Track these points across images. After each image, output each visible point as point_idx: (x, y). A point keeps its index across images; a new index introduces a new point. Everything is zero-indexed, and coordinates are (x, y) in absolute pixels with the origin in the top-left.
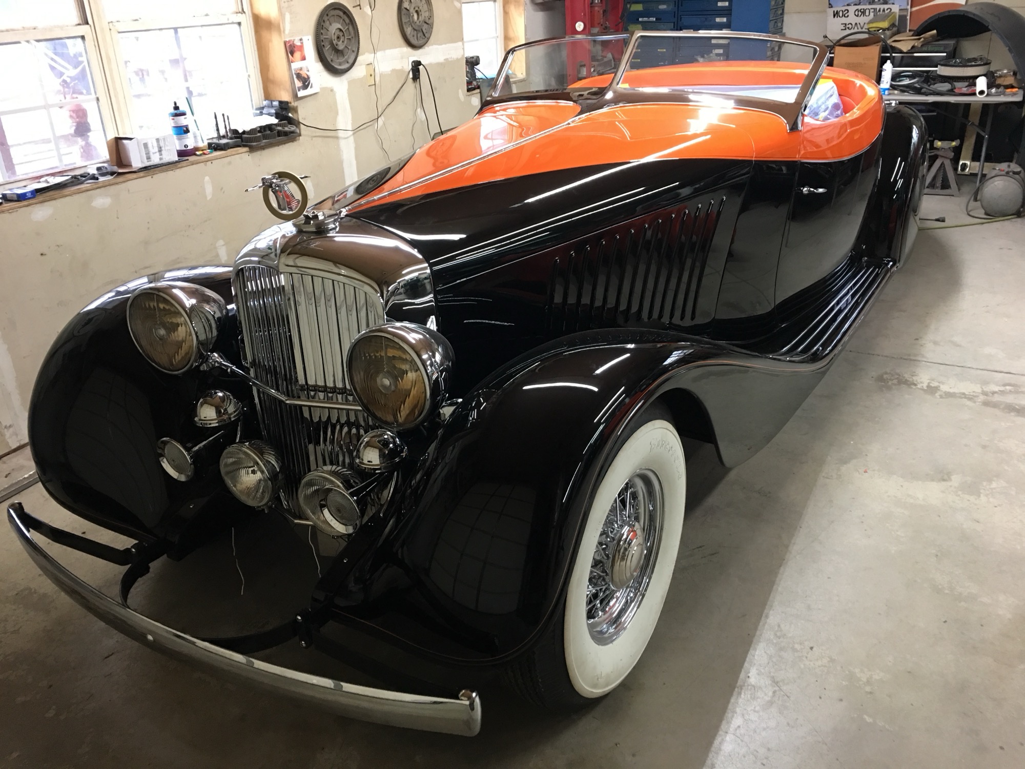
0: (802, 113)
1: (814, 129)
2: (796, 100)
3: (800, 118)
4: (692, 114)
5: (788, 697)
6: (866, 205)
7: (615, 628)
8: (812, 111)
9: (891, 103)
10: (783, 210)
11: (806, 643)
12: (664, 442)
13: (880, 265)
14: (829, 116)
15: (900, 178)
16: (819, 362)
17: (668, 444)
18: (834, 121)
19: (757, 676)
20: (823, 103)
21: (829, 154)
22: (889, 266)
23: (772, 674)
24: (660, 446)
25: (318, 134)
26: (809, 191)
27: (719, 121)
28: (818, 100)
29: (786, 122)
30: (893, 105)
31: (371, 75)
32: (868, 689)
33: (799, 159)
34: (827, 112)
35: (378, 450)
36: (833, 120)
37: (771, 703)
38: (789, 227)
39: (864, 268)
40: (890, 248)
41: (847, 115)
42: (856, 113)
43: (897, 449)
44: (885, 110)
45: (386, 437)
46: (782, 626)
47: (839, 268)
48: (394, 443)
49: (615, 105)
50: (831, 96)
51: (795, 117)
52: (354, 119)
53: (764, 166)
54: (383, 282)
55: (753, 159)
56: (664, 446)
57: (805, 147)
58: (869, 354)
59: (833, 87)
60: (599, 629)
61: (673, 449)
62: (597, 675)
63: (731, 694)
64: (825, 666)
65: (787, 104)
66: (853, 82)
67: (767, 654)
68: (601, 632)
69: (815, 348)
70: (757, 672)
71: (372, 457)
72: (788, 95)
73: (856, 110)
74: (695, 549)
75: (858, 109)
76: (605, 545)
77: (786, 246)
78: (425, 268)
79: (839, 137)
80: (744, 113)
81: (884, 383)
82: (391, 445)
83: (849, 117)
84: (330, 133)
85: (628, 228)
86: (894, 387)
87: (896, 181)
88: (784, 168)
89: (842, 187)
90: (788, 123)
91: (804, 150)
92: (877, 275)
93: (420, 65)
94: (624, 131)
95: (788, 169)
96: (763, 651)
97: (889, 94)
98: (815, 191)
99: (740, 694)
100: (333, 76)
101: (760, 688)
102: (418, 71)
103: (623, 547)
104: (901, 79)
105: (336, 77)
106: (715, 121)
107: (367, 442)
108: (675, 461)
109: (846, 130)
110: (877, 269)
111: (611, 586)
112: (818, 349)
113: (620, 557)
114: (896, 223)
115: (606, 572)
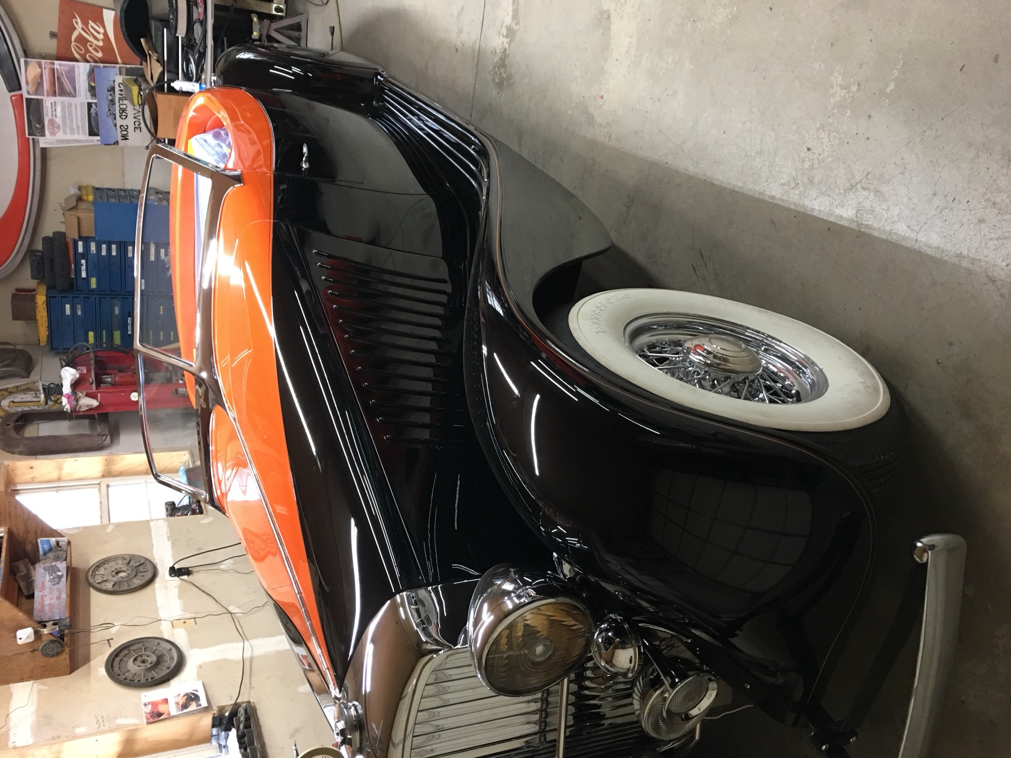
0: (222, 171)
1: (240, 157)
2: (208, 178)
3: (227, 173)
4: (225, 284)
5: (868, 174)
6: (319, 104)
7: (806, 368)
8: (222, 160)
9: (214, 80)
10: (326, 188)
11: (802, 155)
12: (593, 317)
13: (381, 89)
14: (227, 143)
15: (291, 69)
16: (487, 148)
17: (595, 311)
18: (232, 137)
19: (845, 208)
20: (213, 149)
21: (266, 142)
22: (382, 79)
23: (841, 191)
24: (599, 321)
25: (248, 682)
26: (306, 162)
27: (231, 254)
28: (210, 154)
29: (232, 188)
30: (215, 78)
31: (185, 622)
32: (854, 88)
33: (272, 173)
34: (223, 145)
35: (616, 650)
36: (230, 139)
37: (877, 192)
38: (342, 181)
39: (385, 105)
40: (362, 79)
41: (225, 124)
42: (222, 115)
43: (576, 66)
44: (220, 86)
45: (600, 640)
46: (783, 181)
47: (384, 129)
48: (607, 630)
49: (214, 367)
50: (205, 141)
51: (226, 177)
52: (232, 641)
53: (280, 207)
54: (418, 649)
55: (272, 221)
56: (598, 317)
57: (260, 167)
58: (473, 98)
59: (196, 139)
60: (809, 387)
61: (599, 306)
62: (865, 388)
63: (870, 236)
64: (829, 134)
65: (213, 187)
66: (191, 119)
67: (817, 197)
68: (813, 385)
69: (472, 152)
70: (839, 207)
71: (625, 658)
72: (204, 185)
73: (219, 114)
74: (696, 275)
75: (219, 113)
76: (713, 381)
77: (362, 183)
78: (402, 598)
79: (249, 132)
80: (223, 228)
81: (504, 81)
82: (610, 634)
83: (227, 122)
84: (247, 667)
85: (348, 356)
86: (508, 72)
87: (294, 74)
88: (282, 187)
89: (300, 128)
90: (233, 186)
91: (262, 167)
92: (391, 90)
93: (174, 568)
94: (242, 356)
95: (282, 183)
96: (814, 202)
97: (205, 83)
98: (305, 155)
99: (867, 226)
100: (185, 665)
101: (859, 204)
102: (180, 569)
103: (714, 360)
104: (190, 72)
105: (186, 662)
106: (232, 259)
107: (607, 663)
108: (612, 303)
109: (242, 124)
110: (385, 91)
111: (758, 373)
112: (474, 150)
113: (723, 363)
114: (337, 73)
115: (744, 380)
